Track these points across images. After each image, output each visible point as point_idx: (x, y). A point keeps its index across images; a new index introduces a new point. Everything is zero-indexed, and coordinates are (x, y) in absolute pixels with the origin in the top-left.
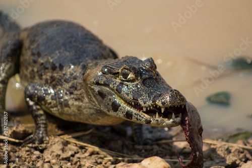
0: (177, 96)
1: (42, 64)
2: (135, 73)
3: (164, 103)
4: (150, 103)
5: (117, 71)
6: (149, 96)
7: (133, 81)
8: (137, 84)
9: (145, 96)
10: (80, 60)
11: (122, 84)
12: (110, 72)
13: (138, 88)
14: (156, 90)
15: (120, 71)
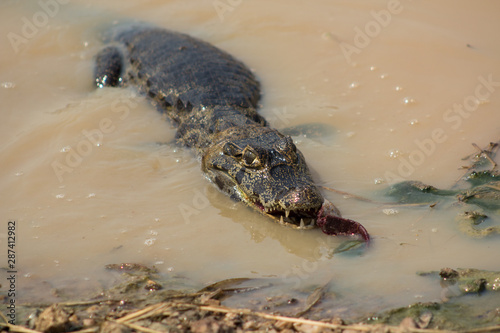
0: (307, 195)
1: (163, 99)
2: (261, 158)
3: (287, 205)
4: (272, 202)
5: (239, 152)
6: (273, 193)
7: (258, 168)
8: (263, 173)
9: (268, 192)
10: (216, 101)
11: (243, 171)
12: (232, 152)
13: (263, 179)
14: (285, 184)
15: (243, 153)
